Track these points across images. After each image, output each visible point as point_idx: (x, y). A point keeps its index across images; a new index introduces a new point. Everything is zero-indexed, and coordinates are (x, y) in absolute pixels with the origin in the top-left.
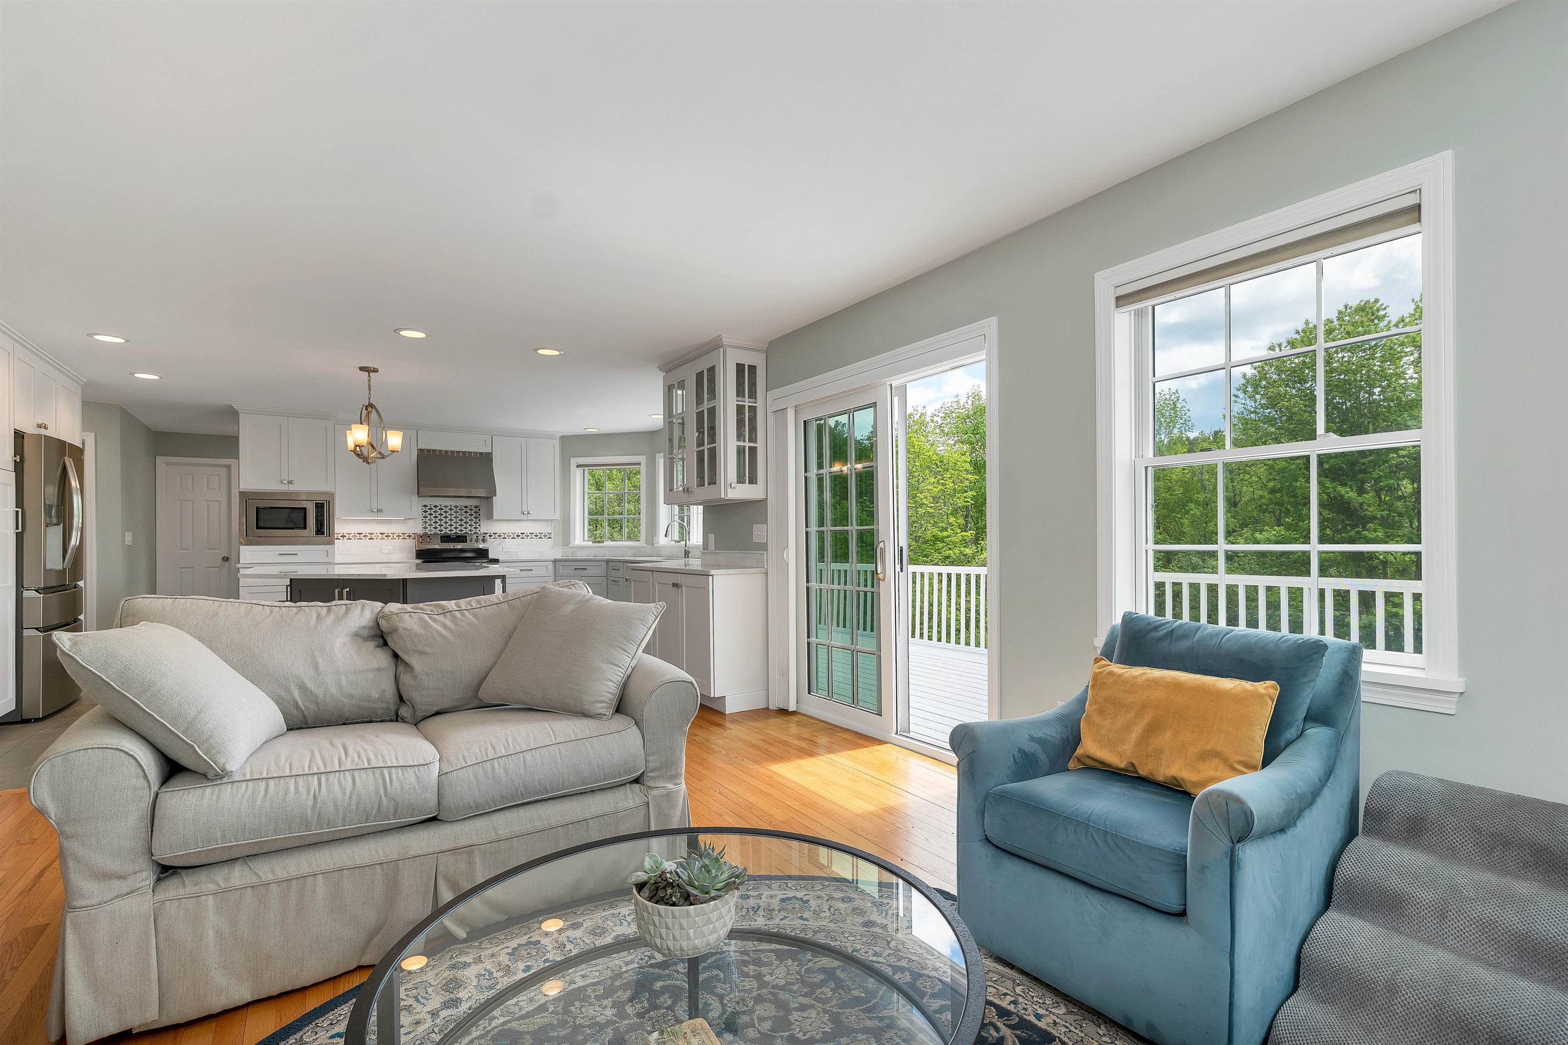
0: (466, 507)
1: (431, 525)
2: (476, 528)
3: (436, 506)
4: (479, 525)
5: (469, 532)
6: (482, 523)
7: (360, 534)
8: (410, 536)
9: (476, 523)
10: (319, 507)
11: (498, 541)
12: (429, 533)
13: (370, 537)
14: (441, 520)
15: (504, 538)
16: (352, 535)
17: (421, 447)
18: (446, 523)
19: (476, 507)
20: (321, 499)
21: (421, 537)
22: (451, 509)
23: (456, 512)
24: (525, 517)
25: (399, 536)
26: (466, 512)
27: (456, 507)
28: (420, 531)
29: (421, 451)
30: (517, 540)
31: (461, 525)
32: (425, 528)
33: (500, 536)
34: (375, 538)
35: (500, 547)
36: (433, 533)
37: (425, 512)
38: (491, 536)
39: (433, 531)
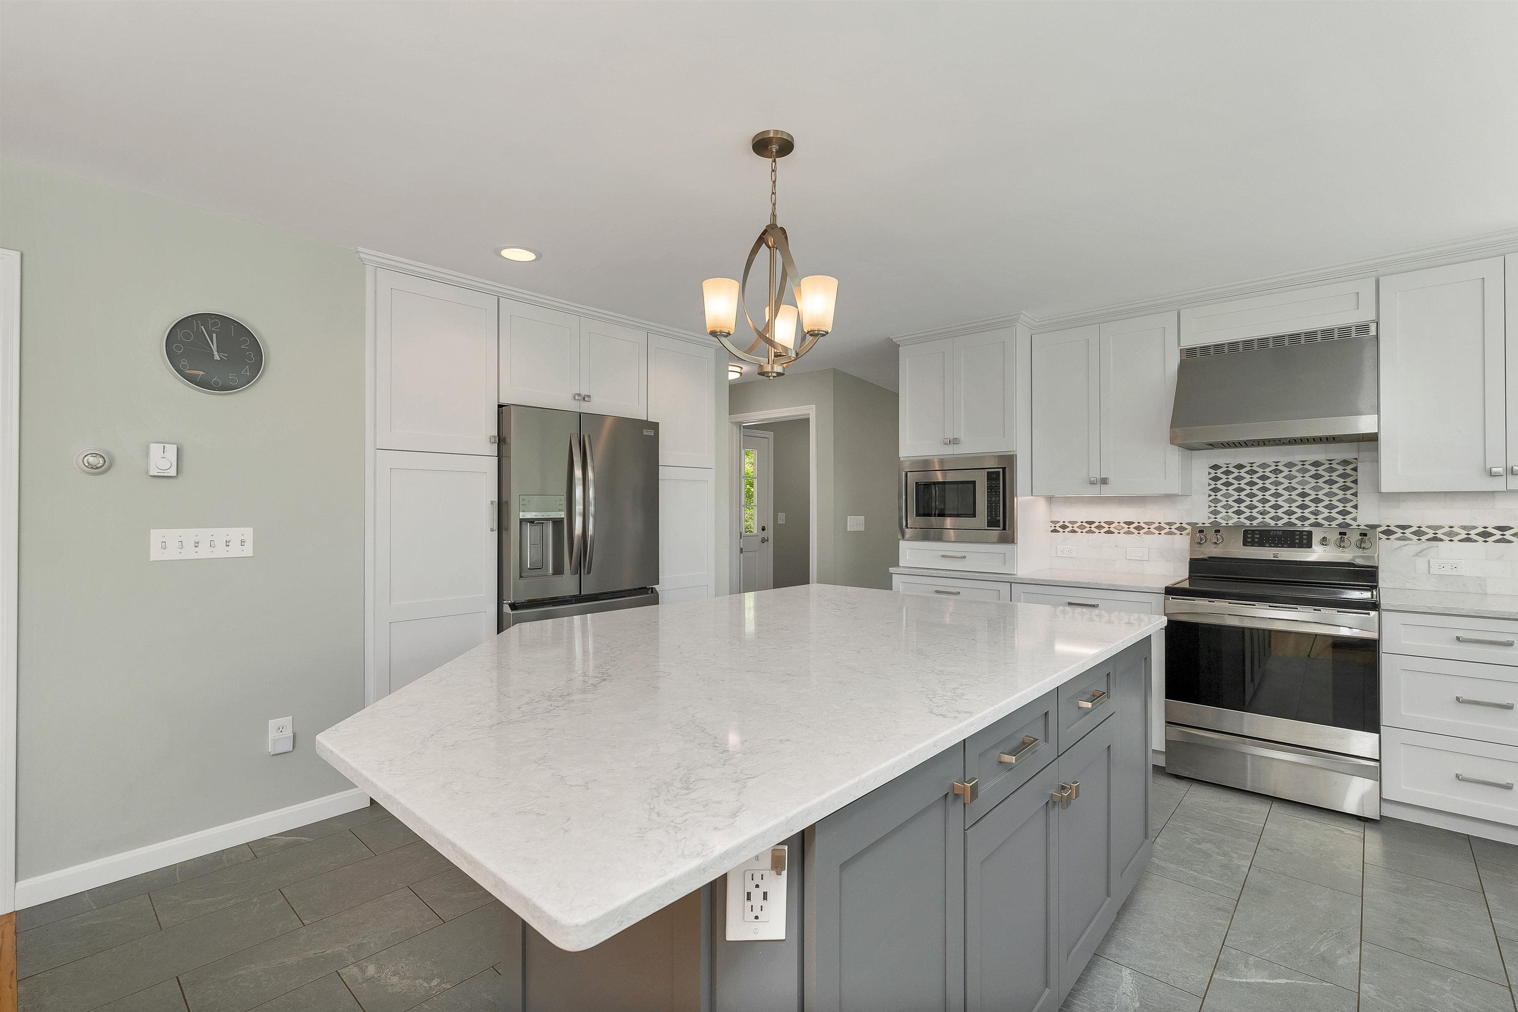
0: (1316, 464)
1: (1227, 507)
2: (1344, 513)
3: (1240, 467)
4: (1355, 507)
5: (1326, 523)
6: (1361, 500)
7: (1090, 523)
8: (1181, 529)
9: (1344, 500)
10: (993, 477)
11: (1413, 546)
12: (1224, 523)
13: (1107, 529)
14: (1251, 495)
15: (1435, 539)
16: (1077, 525)
17: (1187, 343)
18: (1264, 501)
19: (1345, 463)
20: (992, 464)
21: (1202, 531)
22: (1276, 471)
23: (1290, 477)
24: (1498, 485)
25: (1160, 528)
26: (1317, 477)
27: (1290, 465)
28: (1203, 517)
29: (1189, 354)
30: (1479, 547)
31: (1303, 507)
32: (1215, 512)
33: (1419, 533)
34: (1116, 531)
35: (1421, 563)
36: (1231, 523)
37: (1216, 479)
38: (1388, 532)
39: (1231, 518)
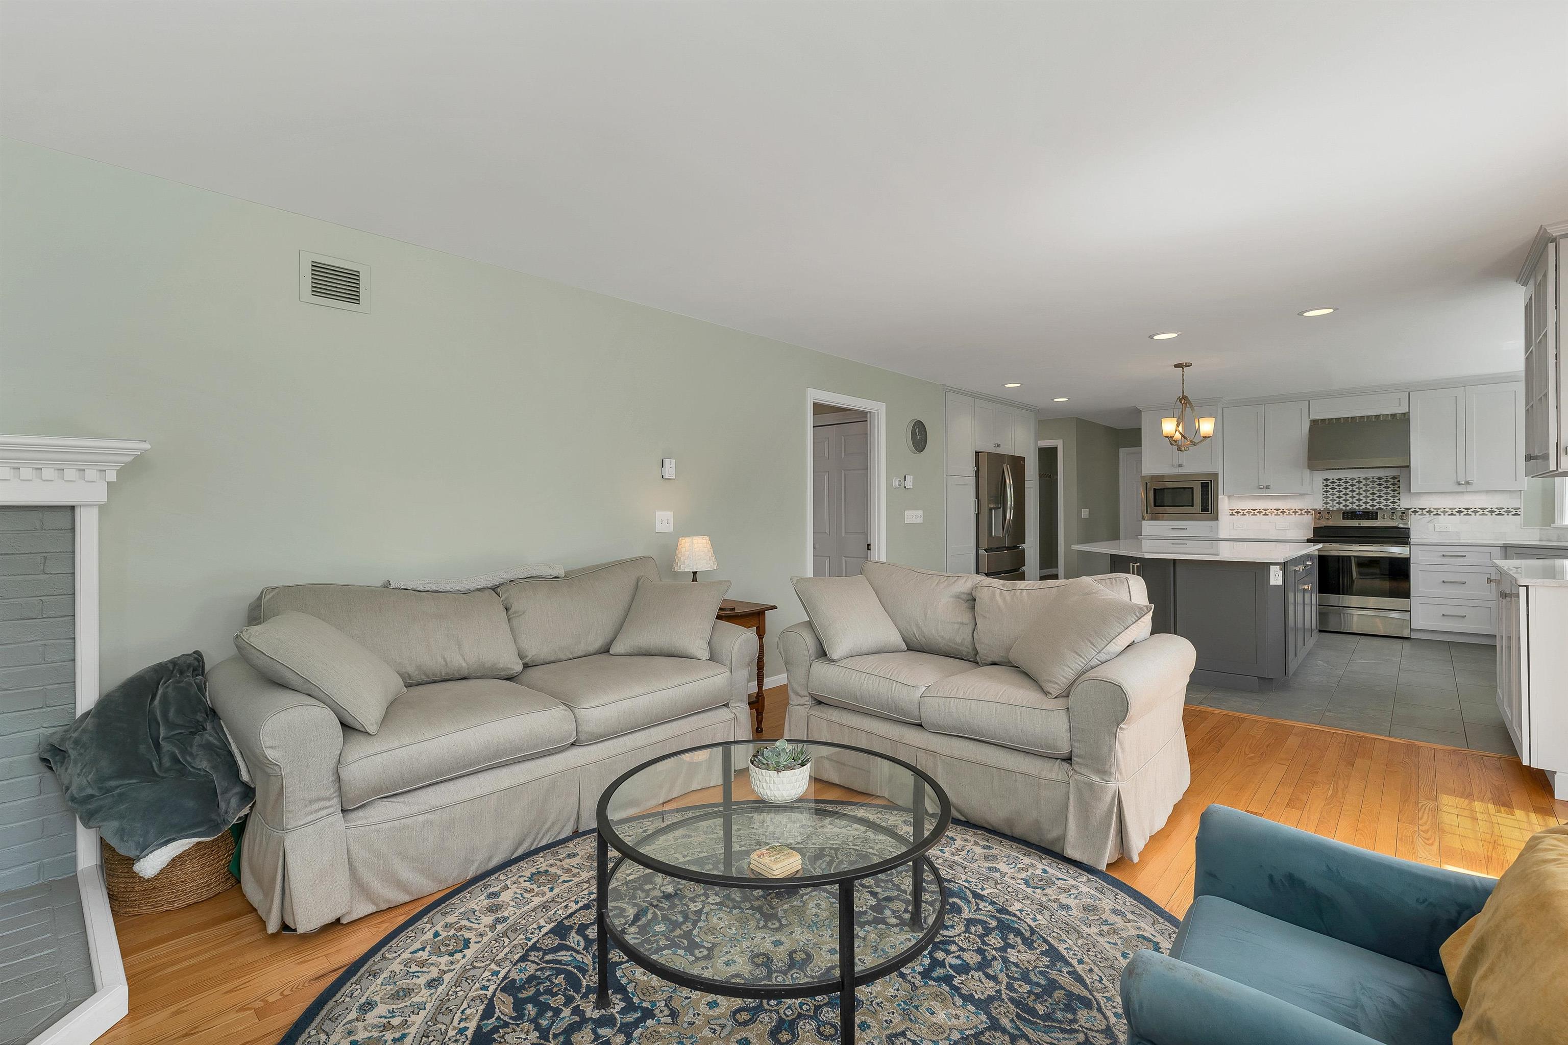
0: (1380, 478)
1: (1333, 500)
2: (1394, 503)
3: (1340, 479)
4: (1399, 500)
5: (1385, 508)
6: (1402, 496)
7: (1254, 510)
8: (1307, 512)
9: (1394, 497)
10: (1205, 486)
11: (1427, 517)
12: (1331, 509)
13: (1264, 513)
14: (1346, 494)
15: (1437, 514)
16: (1246, 511)
17: (1312, 418)
18: (1353, 497)
19: (1394, 478)
20: (1205, 479)
21: (1319, 513)
22: (1359, 482)
23: (1366, 485)
24: (1462, 489)
25: (1295, 512)
26: (1380, 485)
27: (1366, 479)
28: (1319, 505)
29: (1314, 423)
30: (1457, 517)
31: (1373, 500)
32: (1327, 503)
33: (1429, 512)
34: (1270, 514)
35: (1431, 526)
36: (1335, 508)
37: (1327, 486)
38: (1415, 512)
39: (1335, 506)
